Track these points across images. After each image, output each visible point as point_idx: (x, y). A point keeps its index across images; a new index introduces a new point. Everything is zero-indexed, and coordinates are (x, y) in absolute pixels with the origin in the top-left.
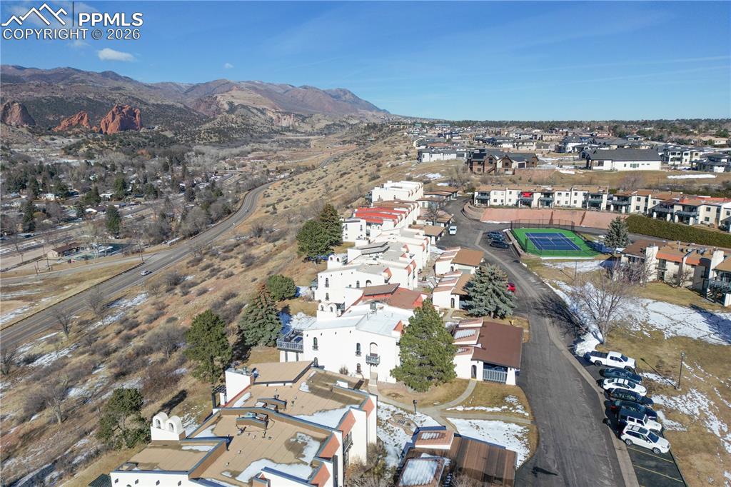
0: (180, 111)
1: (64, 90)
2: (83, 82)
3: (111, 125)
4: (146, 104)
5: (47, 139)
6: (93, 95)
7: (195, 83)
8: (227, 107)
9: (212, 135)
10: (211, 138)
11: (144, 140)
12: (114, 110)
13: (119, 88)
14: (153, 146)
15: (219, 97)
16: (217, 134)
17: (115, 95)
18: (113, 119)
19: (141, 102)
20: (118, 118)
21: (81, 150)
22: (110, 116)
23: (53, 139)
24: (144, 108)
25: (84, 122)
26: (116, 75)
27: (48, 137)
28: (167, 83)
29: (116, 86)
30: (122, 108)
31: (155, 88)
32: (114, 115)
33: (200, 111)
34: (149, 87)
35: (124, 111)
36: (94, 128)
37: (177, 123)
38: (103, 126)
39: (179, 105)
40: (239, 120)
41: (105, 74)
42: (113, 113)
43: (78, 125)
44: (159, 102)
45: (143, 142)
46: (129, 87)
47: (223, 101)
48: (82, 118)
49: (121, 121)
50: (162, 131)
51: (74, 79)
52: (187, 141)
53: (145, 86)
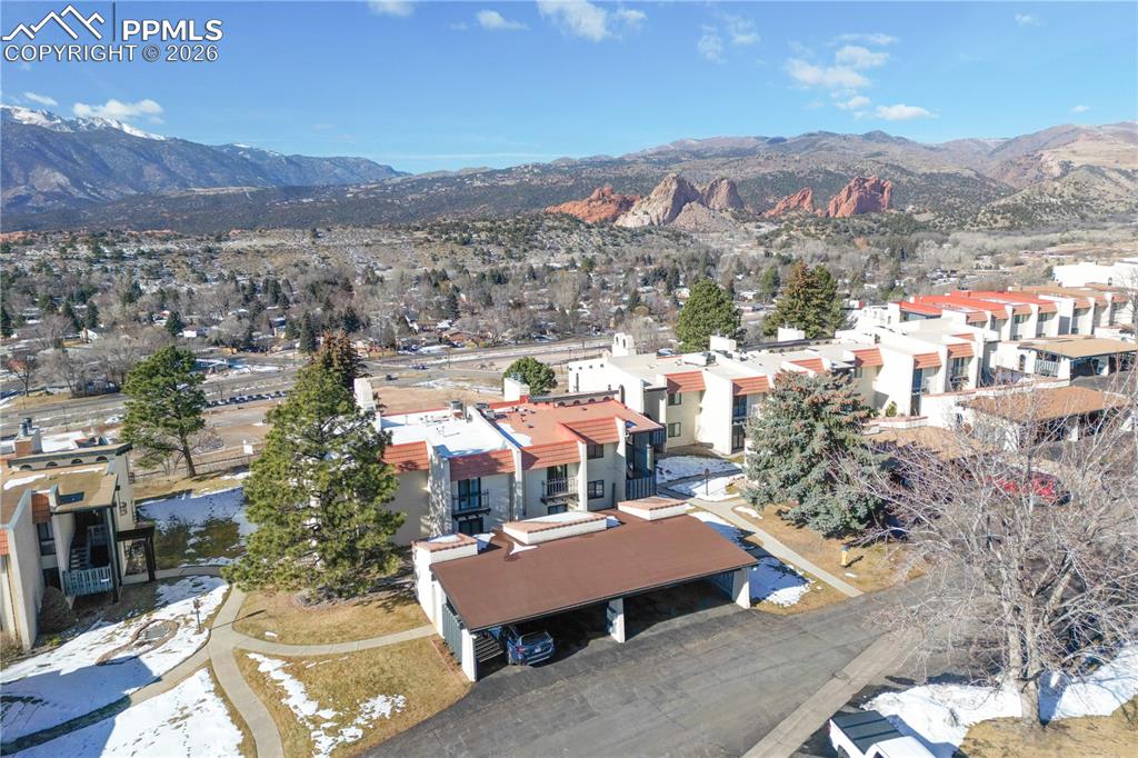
0: (966, 181)
1: (800, 161)
2: (830, 149)
3: (844, 206)
4: (912, 174)
5: (751, 226)
6: (834, 166)
7: (1012, 136)
8: (1057, 171)
9: (998, 217)
10: (996, 221)
11: (871, 224)
12: (852, 184)
13: (879, 154)
14: (884, 234)
15: (1047, 156)
16: (1009, 215)
17: (868, 165)
18: (849, 197)
19: (903, 171)
20: (855, 195)
21: (779, 239)
22: (844, 193)
23: (759, 227)
24: (904, 180)
25: (806, 205)
26: (885, 136)
27: (754, 224)
28: (964, 140)
29: (876, 151)
30: (865, 181)
31: (940, 150)
32: (850, 191)
33: (1005, 181)
34: (932, 149)
35: (866, 184)
36: (818, 211)
37: (952, 200)
38: (831, 209)
39: (967, 173)
40: (1068, 192)
41: (869, 137)
42: (850, 188)
43: (796, 208)
44: (935, 171)
45: (869, 227)
46: (896, 153)
47: (1052, 162)
48: (804, 198)
49: (860, 199)
50: (918, 213)
51: (821, 146)
52: (949, 227)
53: (925, 148)
